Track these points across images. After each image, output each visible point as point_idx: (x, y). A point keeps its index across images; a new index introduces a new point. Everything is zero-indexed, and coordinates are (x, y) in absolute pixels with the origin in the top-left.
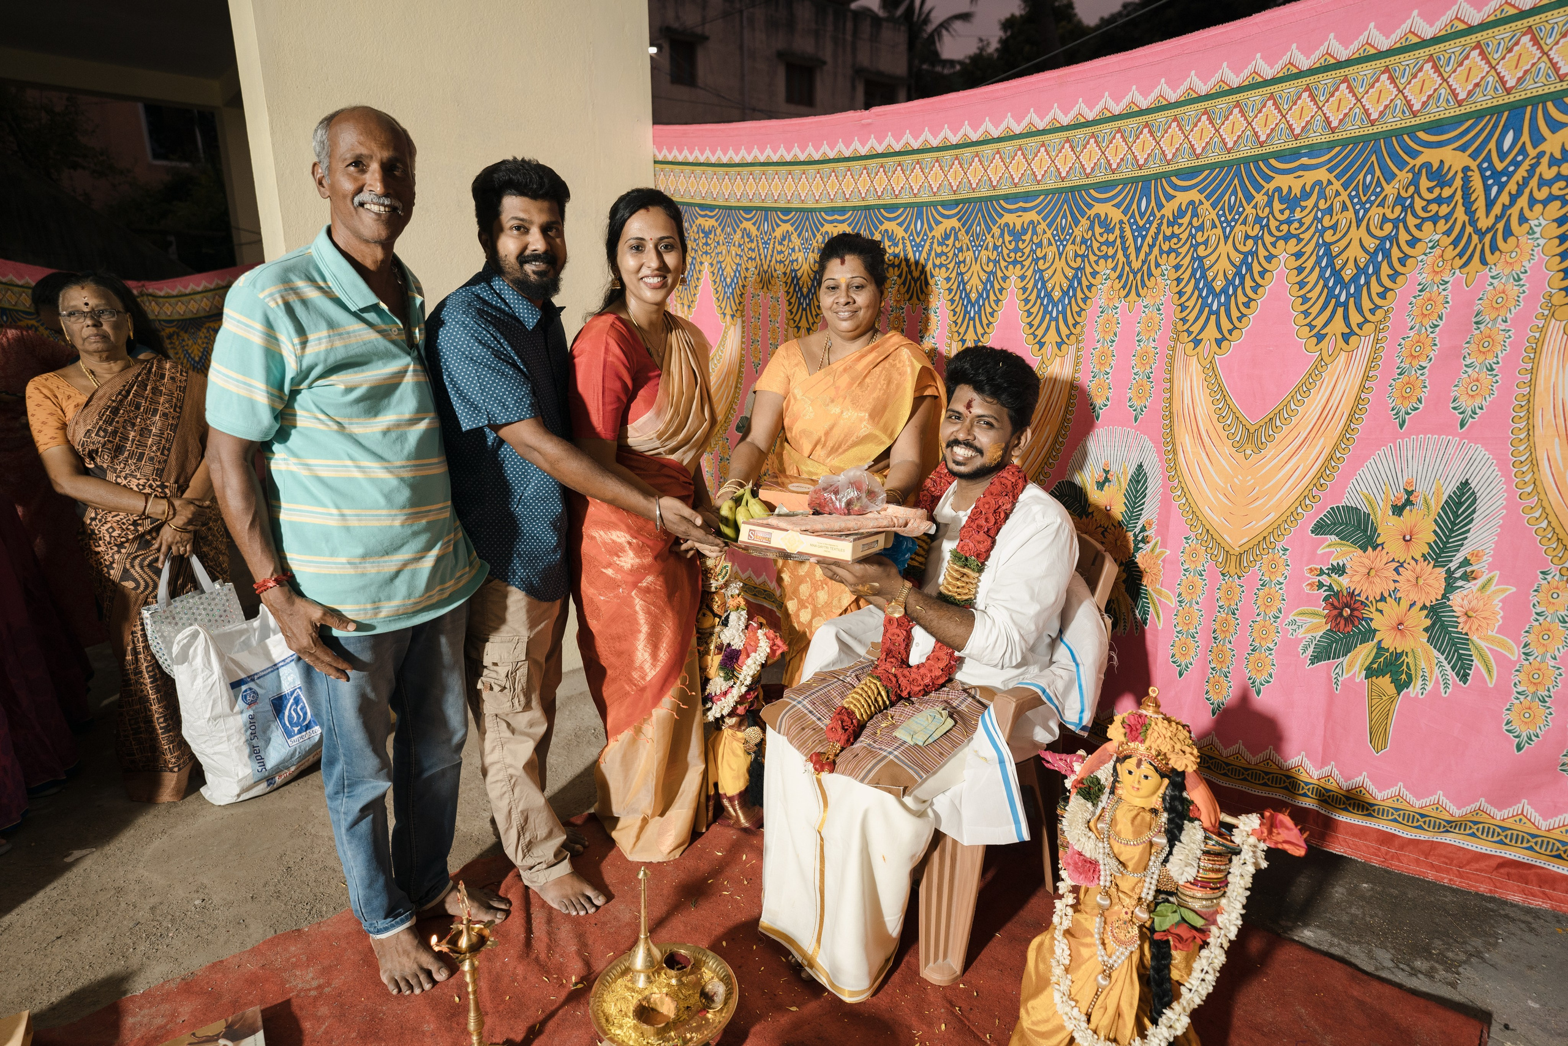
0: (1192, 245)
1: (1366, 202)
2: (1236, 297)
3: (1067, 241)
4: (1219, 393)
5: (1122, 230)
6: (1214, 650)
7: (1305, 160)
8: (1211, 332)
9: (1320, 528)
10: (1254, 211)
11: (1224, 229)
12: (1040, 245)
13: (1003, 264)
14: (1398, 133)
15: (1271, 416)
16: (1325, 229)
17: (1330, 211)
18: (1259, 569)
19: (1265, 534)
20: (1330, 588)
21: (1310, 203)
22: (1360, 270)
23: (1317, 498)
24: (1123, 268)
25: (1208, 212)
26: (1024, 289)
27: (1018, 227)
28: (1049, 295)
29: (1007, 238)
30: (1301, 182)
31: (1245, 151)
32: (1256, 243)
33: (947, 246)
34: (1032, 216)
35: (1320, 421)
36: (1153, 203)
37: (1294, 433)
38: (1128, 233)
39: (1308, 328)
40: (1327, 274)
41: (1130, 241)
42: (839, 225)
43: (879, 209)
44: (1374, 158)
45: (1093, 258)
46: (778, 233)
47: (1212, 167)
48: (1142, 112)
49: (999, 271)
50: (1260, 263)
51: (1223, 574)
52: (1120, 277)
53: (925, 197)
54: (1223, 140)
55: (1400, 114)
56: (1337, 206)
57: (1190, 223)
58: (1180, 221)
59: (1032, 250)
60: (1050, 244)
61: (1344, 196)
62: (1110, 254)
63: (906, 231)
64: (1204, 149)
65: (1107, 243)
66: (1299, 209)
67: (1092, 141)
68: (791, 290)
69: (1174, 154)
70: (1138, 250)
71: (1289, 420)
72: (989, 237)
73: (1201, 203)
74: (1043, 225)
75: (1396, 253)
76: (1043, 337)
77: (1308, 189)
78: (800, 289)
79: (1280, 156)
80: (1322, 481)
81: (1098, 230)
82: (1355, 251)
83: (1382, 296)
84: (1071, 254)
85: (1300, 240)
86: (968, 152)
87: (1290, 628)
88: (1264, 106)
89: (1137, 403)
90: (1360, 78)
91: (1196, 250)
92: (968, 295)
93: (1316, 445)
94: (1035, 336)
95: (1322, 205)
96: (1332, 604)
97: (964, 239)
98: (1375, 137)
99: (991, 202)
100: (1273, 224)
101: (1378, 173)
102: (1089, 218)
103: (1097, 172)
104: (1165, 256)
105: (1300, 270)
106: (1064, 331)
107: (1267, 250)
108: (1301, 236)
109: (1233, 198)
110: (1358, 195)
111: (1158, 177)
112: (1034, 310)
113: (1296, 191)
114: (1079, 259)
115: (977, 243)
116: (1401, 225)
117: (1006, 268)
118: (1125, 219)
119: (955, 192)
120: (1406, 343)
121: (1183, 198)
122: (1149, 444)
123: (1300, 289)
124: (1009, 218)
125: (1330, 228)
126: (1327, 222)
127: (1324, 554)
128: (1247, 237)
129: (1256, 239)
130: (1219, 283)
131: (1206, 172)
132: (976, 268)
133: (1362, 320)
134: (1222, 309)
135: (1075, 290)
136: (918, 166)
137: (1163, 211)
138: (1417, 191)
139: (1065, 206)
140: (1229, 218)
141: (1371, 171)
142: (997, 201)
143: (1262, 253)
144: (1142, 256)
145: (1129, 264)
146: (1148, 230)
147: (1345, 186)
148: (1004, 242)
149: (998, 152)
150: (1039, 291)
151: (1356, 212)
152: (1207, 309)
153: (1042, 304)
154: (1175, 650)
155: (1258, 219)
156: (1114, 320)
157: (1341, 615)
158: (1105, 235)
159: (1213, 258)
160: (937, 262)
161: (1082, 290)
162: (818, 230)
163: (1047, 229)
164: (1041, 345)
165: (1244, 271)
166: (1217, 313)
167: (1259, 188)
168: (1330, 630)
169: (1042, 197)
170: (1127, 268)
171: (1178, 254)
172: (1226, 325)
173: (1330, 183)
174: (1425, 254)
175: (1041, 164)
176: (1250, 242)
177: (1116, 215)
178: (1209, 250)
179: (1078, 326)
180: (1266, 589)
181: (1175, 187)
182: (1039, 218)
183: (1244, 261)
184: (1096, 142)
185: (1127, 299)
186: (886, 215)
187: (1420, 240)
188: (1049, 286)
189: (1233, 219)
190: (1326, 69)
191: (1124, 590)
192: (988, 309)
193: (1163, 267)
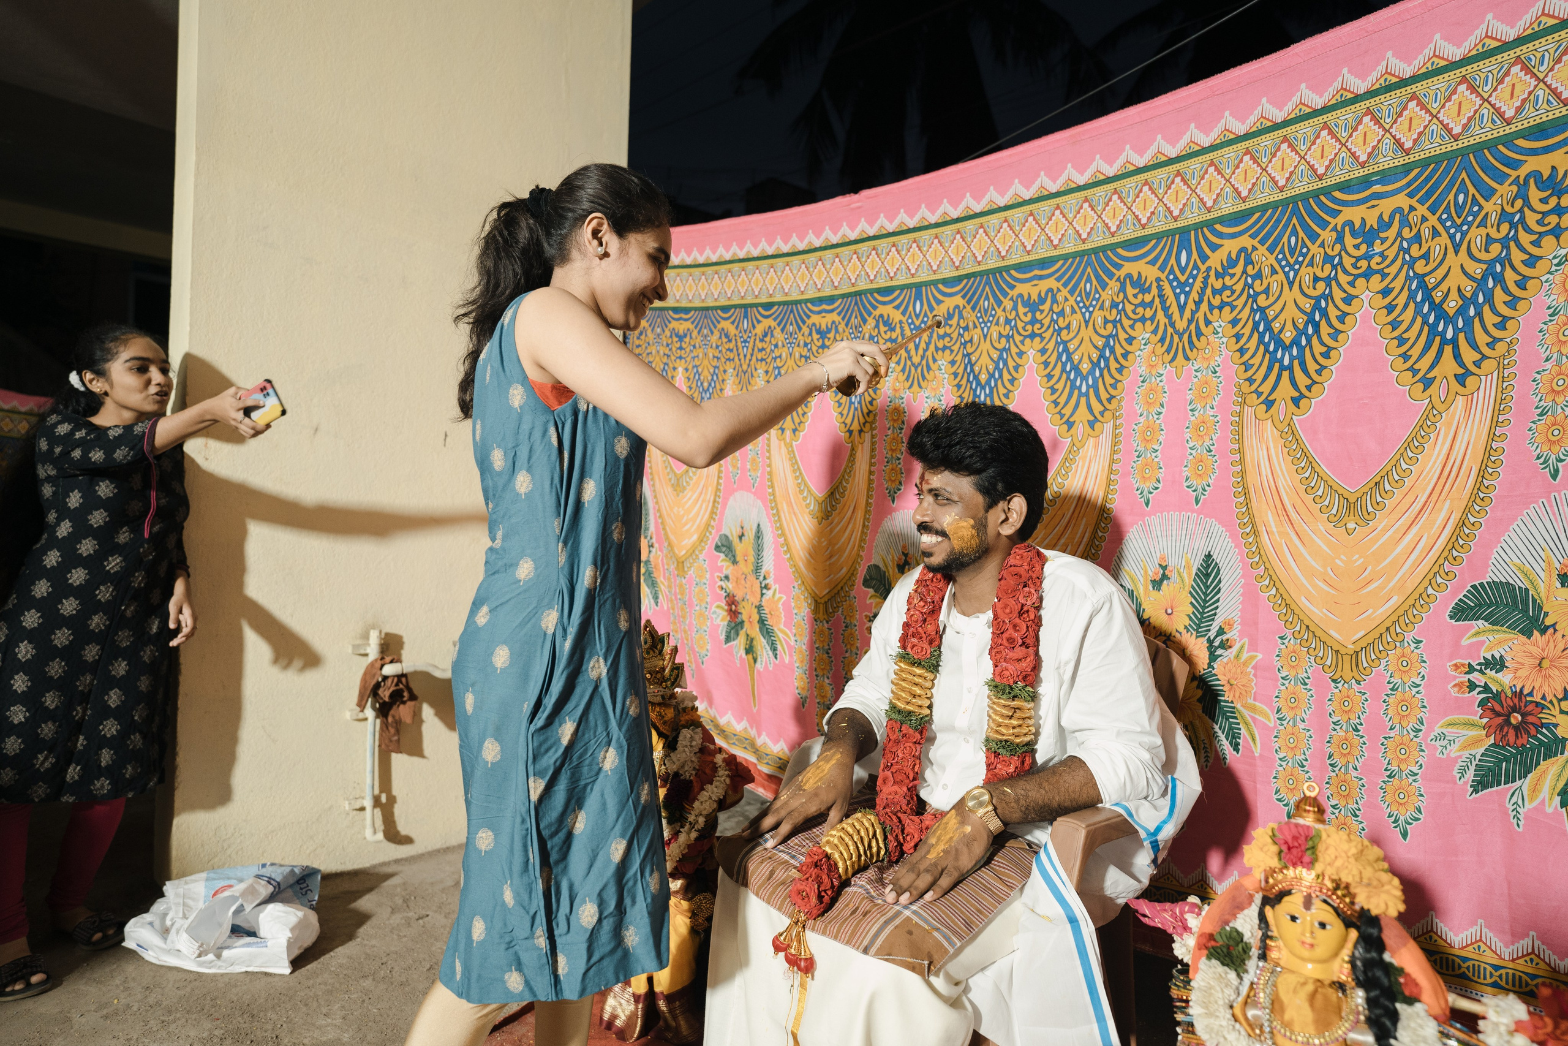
0: (1249, 296)
1: (1462, 224)
2: (1311, 348)
3: (1094, 307)
4: (1303, 459)
5: (1160, 288)
6: (1333, 781)
7: (1377, 188)
8: (1285, 389)
9: (1461, 612)
10: (1321, 250)
11: (1287, 274)
12: (1062, 314)
13: (1018, 338)
14: (1491, 145)
15: (1377, 479)
16: (1414, 260)
17: (1418, 238)
18: (1385, 668)
19: (1388, 623)
20: (1486, 688)
21: (1392, 233)
22: (1467, 301)
23: (1451, 575)
24: (1165, 330)
25: (1264, 258)
26: (1046, 364)
27: (1035, 297)
28: (1076, 368)
29: (1021, 310)
30: (1376, 212)
31: (1302, 186)
32: (1329, 285)
33: (951, 326)
34: (1051, 283)
35: (1442, 480)
36: (1195, 256)
37: (1410, 498)
39: (1410, 374)
40: (1426, 309)
41: (1171, 300)
42: (828, 315)
43: (871, 294)
44: (1464, 175)
45: (1126, 323)
47: (1263, 208)
48: (1171, 161)
49: (1013, 347)
50: (1336, 307)
51: (1334, 681)
52: (1162, 340)
53: (924, 276)
54: (1273, 179)
55: (1489, 124)
56: (1426, 233)
57: (1244, 272)
58: (1231, 271)
59: (1052, 320)
60: (1074, 311)
61: (1433, 220)
62: (1146, 316)
63: (904, 314)
64: (1250, 191)
65: (1143, 304)
66: (1378, 242)
67: (1115, 197)
69: (1215, 201)
70: (1181, 309)
71: (1401, 483)
72: (1000, 312)
73: (1254, 248)
74: (1065, 292)
75: (1510, 276)
76: (1071, 416)
77: (1386, 218)
79: (1345, 187)
80: (1455, 553)
81: (1130, 291)
82: (1456, 279)
83: (1502, 326)
84: (1100, 321)
85: (1384, 276)
86: (970, 225)
87: (1438, 743)
88: (1318, 137)
89: (1195, 482)
90: (1432, 93)
91: (1255, 301)
92: (976, 377)
93: (1441, 510)
94: (1062, 416)
95: (1406, 233)
96: (1493, 710)
97: (970, 315)
98: (1463, 153)
99: (1000, 273)
100: (1348, 262)
101: (1472, 190)
102: (1119, 279)
103: (1123, 229)
104: (1216, 311)
105: (1390, 308)
106: (1097, 407)
107: (1345, 291)
108: (1386, 271)
109: (1293, 239)
110: (1450, 218)
111: (1199, 227)
112: (1059, 386)
113: (1372, 221)
114: (1110, 326)
115: (986, 318)
116: (1512, 244)
117: (1022, 342)
118: (1163, 276)
119: (957, 268)
120: (1545, 377)
121: (1231, 246)
122: (1217, 528)
123: (1394, 329)
124: (1022, 289)
125: (1420, 258)
126: (1415, 251)
127: (1471, 645)
128: (1316, 279)
129: (1328, 280)
130: (1288, 334)
131: (1257, 215)
132: (985, 346)
133: (1478, 356)
134: (1296, 363)
135: (1107, 360)
136: (914, 245)
137: (1208, 263)
138: (1527, 203)
139: (1089, 270)
140: (1292, 261)
141: (1463, 188)
142: (1008, 272)
143: (1338, 295)
144: (1187, 314)
145: (1172, 325)
146: (1192, 285)
147: (1433, 210)
148: (1017, 315)
149: (1006, 221)
150: (1064, 365)
151: (1452, 237)
152: (1277, 365)
153: (1068, 378)
154: (1279, 784)
155: (1327, 259)
156: (1160, 388)
157: (1507, 722)
158: (1140, 296)
159: (1278, 307)
160: (940, 345)
161: (1116, 360)
162: (804, 322)
163: (1068, 296)
164: (1070, 425)
165: (1317, 318)
166: (1290, 368)
167: (1324, 225)
168: (1495, 745)
169: (1061, 262)
170: (1170, 330)
171: (1233, 308)
172: (1302, 380)
173: (1412, 208)
174: (1549, 273)
175: (1057, 228)
176: (1321, 285)
177: (1151, 273)
178: (1272, 299)
179: (1113, 401)
180: (1399, 694)
181: (1220, 235)
182: (1059, 285)
183: (1316, 307)
184: (1120, 197)
185: (1174, 364)
186: (880, 298)
187: (1541, 258)
188: (1076, 358)
189: (1297, 262)
190: (1388, 88)
191: (1200, 712)
192: (1002, 391)
193: (1216, 324)
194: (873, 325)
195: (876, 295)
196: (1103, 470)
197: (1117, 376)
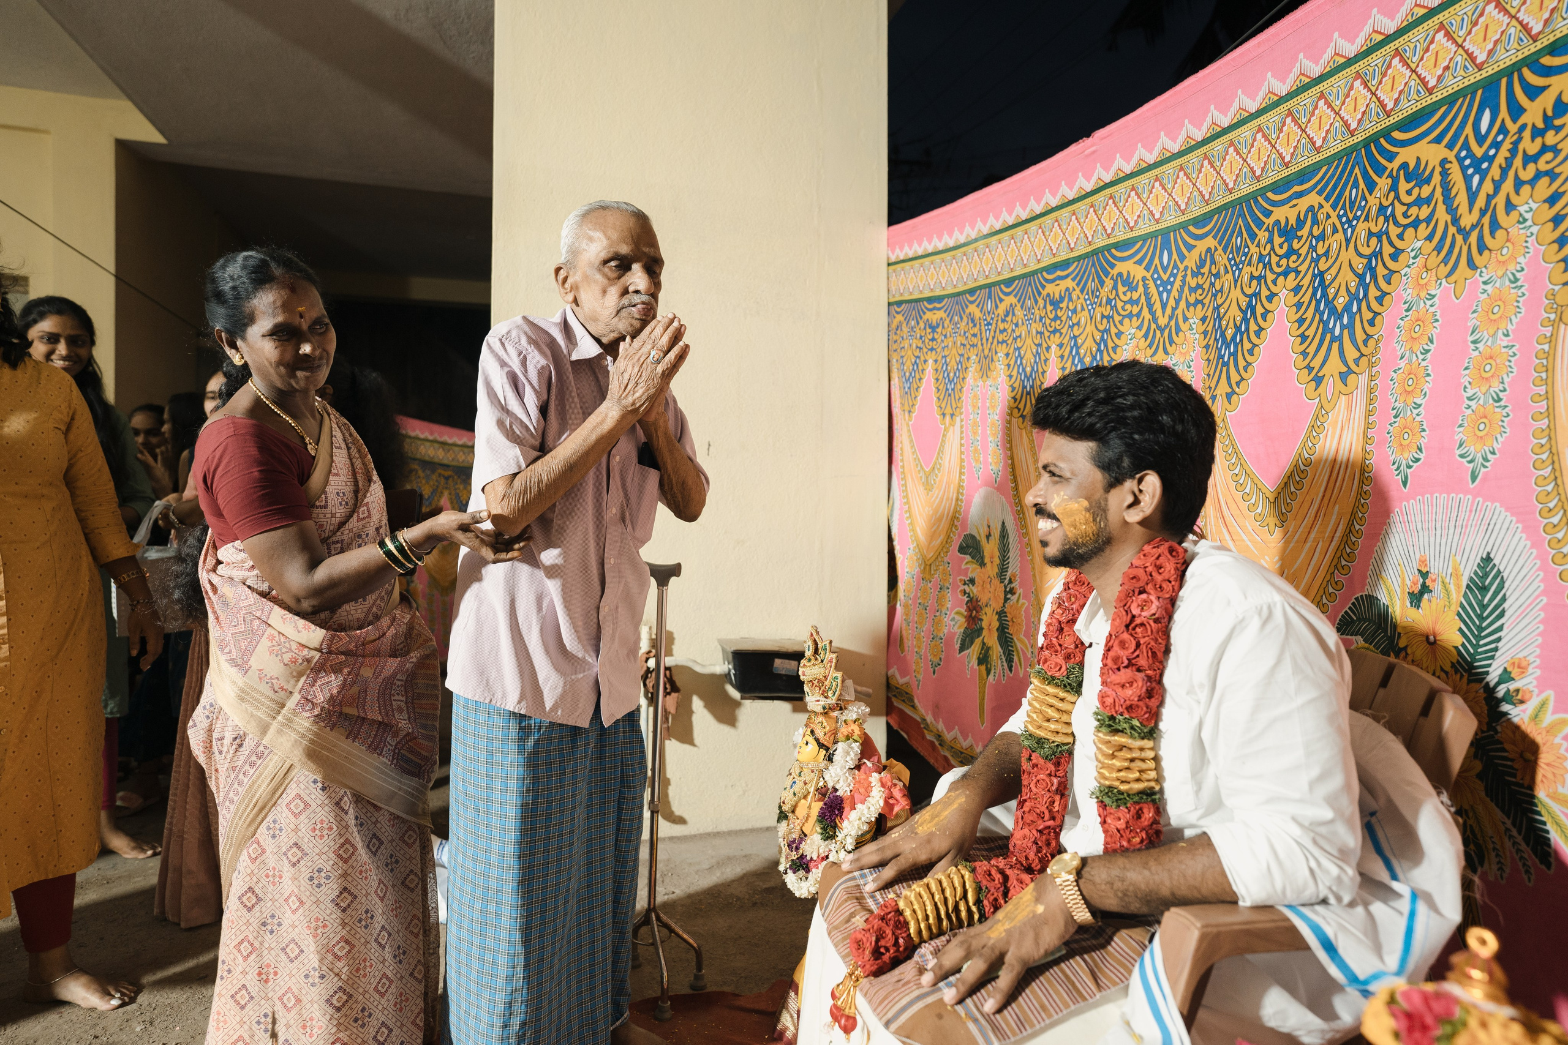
3: (1358, 218)
5: (1445, 173)
12: (1323, 237)
13: (1270, 278)
24: (1445, 231)
26: (1299, 305)
27: (1292, 221)
28: (1329, 303)
29: (1277, 241)
34: (1311, 199)
36: (1503, 113)
38: (1456, 175)
41: (1459, 187)
43: (1109, 251)
45: (1394, 231)
46: (1002, 308)
49: (1264, 290)
52: (1439, 247)
53: (1168, 221)
59: (1311, 247)
60: (1335, 231)
62: (1422, 217)
63: (1147, 267)
65: (1419, 202)
67: (1395, 61)
68: (1015, 373)
70: (1472, 197)
74: (1327, 208)
76: (1322, 368)
78: (1024, 370)
81: (1404, 187)
84: (1363, 235)
86: (1218, 145)
89: (1472, 449)
94: (1309, 369)
99: (1255, 199)
102: (1390, 174)
103: (1404, 102)
104: (1525, 188)
106: (1351, 354)
111: (1513, 70)
112: (1311, 331)
114: (1374, 240)
117: (1275, 282)
118: (1451, 156)
119: (1206, 202)
122: (1505, 517)
132: (1236, 294)
135: (1366, 288)
136: (1157, 184)
139: (1356, 169)
142: (1263, 195)
144: (1481, 201)
145: (1456, 222)
146: (1491, 159)
148: (1272, 248)
150: (1318, 303)
153: (1318, 318)
156: (1429, 317)
158: (1416, 191)
161: (1378, 286)
163: (1331, 212)
164: (1318, 380)
169: (1324, 169)
170: (1452, 230)
171: (1552, 180)
175: (1320, 124)
177: (1430, 153)
179: (1371, 341)
181: (1545, 72)
182: (1321, 200)
184: (1402, 59)
185: (1454, 278)
188: (1332, 291)
191: (1483, 794)
192: (1247, 346)
193: (1522, 209)
194: (1110, 286)
195: (1113, 251)
196: (1358, 439)
197: (1375, 305)
